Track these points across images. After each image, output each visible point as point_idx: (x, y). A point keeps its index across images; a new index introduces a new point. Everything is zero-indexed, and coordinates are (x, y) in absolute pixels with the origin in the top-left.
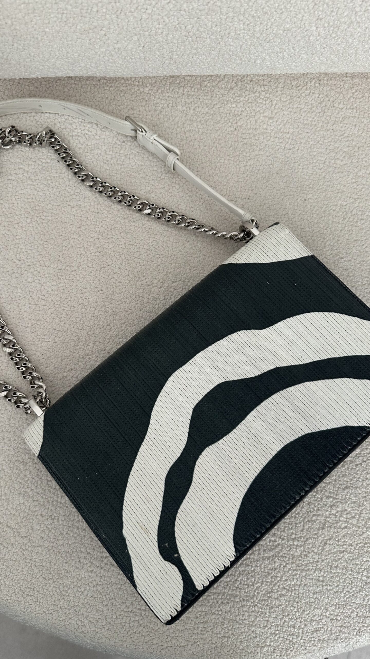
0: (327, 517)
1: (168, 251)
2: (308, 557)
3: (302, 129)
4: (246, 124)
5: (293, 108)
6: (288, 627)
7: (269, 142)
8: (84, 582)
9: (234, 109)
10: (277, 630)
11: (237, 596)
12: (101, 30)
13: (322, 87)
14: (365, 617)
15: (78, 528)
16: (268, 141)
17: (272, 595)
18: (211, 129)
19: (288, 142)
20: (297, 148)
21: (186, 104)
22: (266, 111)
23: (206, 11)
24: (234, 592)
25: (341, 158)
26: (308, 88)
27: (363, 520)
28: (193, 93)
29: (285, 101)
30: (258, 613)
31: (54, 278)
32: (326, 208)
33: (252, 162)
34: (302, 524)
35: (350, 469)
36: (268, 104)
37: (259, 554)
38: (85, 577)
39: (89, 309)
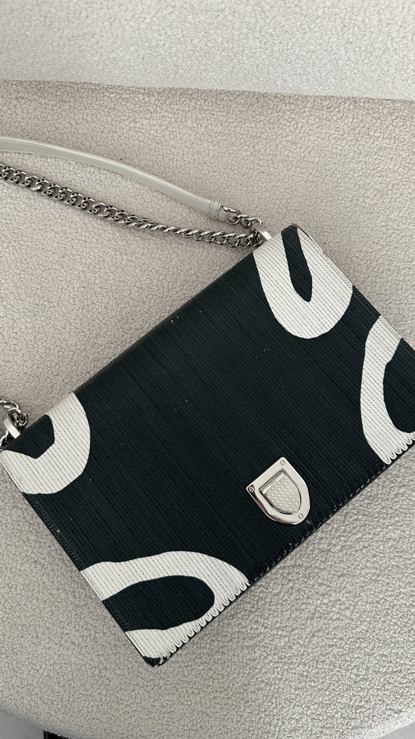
0: (317, 607)
1: (163, 292)
2: (293, 649)
3: (329, 159)
4: (265, 148)
5: (321, 133)
6: (264, 724)
7: (290, 172)
8: (40, 659)
9: (252, 130)
10: (252, 726)
11: (209, 686)
12: (92, 37)
13: (357, 111)
14: (350, 719)
15: (38, 599)
16: (288, 170)
17: (249, 688)
18: (224, 152)
19: (311, 174)
20: (321, 181)
21: (197, 120)
22: (290, 134)
23: (216, 25)
24: (207, 681)
25: (371, 196)
26: (341, 110)
27: (358, 612)
28: (206, 108)
29: (312, 125)
30: (231, 706)
31: (30, 314)
32: (348, 254)
33: (267, 194)
34: (289, 612)
35: (348, 555)
36: (293, 126)
37: (238, 642)
38: (42, 654)
39: (67, 352)
